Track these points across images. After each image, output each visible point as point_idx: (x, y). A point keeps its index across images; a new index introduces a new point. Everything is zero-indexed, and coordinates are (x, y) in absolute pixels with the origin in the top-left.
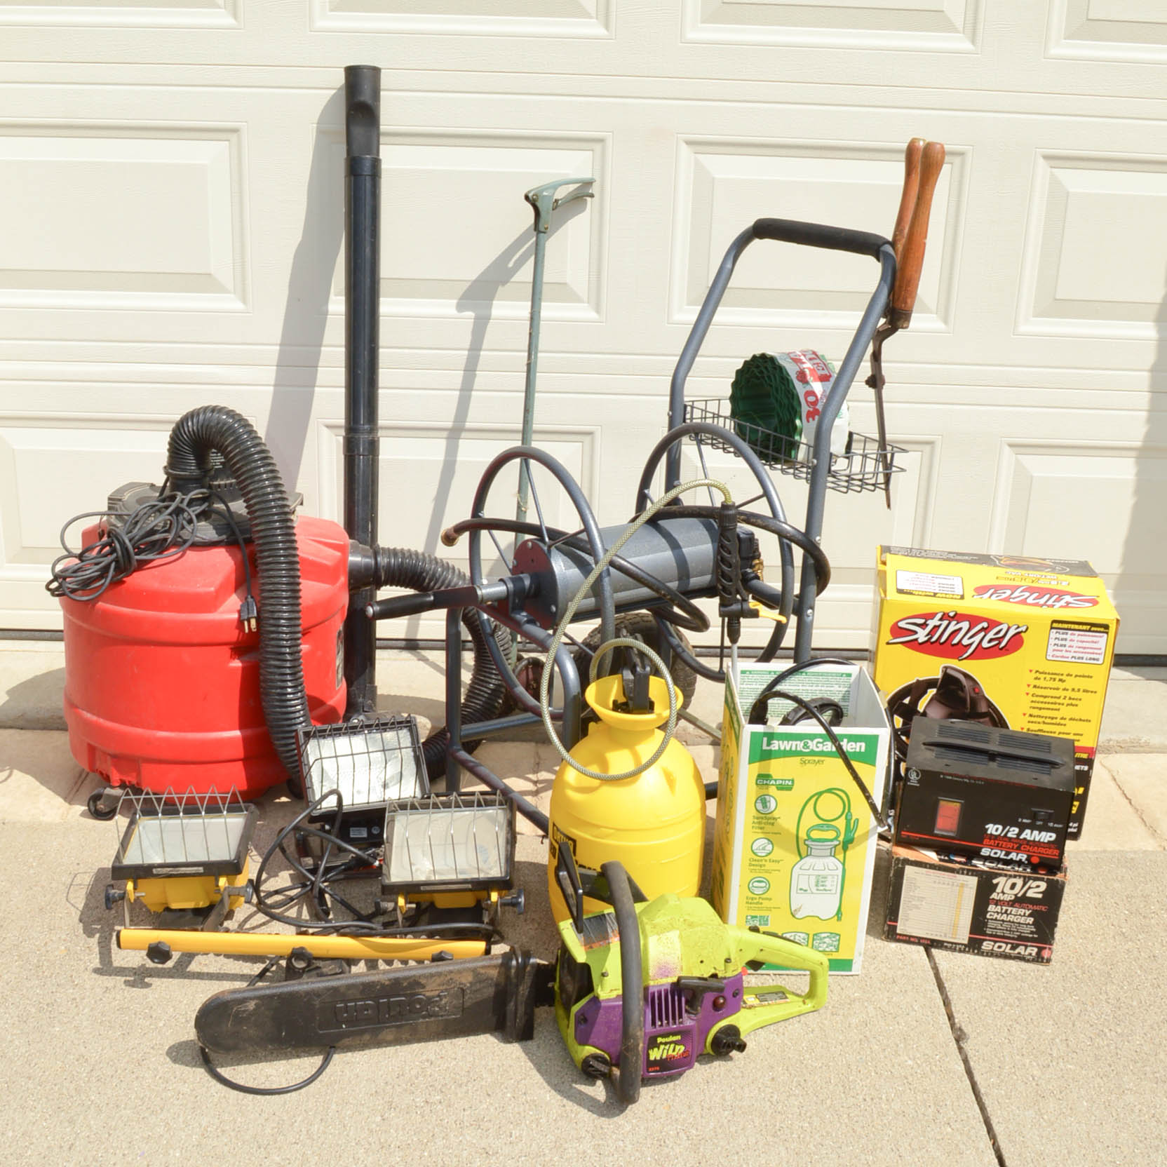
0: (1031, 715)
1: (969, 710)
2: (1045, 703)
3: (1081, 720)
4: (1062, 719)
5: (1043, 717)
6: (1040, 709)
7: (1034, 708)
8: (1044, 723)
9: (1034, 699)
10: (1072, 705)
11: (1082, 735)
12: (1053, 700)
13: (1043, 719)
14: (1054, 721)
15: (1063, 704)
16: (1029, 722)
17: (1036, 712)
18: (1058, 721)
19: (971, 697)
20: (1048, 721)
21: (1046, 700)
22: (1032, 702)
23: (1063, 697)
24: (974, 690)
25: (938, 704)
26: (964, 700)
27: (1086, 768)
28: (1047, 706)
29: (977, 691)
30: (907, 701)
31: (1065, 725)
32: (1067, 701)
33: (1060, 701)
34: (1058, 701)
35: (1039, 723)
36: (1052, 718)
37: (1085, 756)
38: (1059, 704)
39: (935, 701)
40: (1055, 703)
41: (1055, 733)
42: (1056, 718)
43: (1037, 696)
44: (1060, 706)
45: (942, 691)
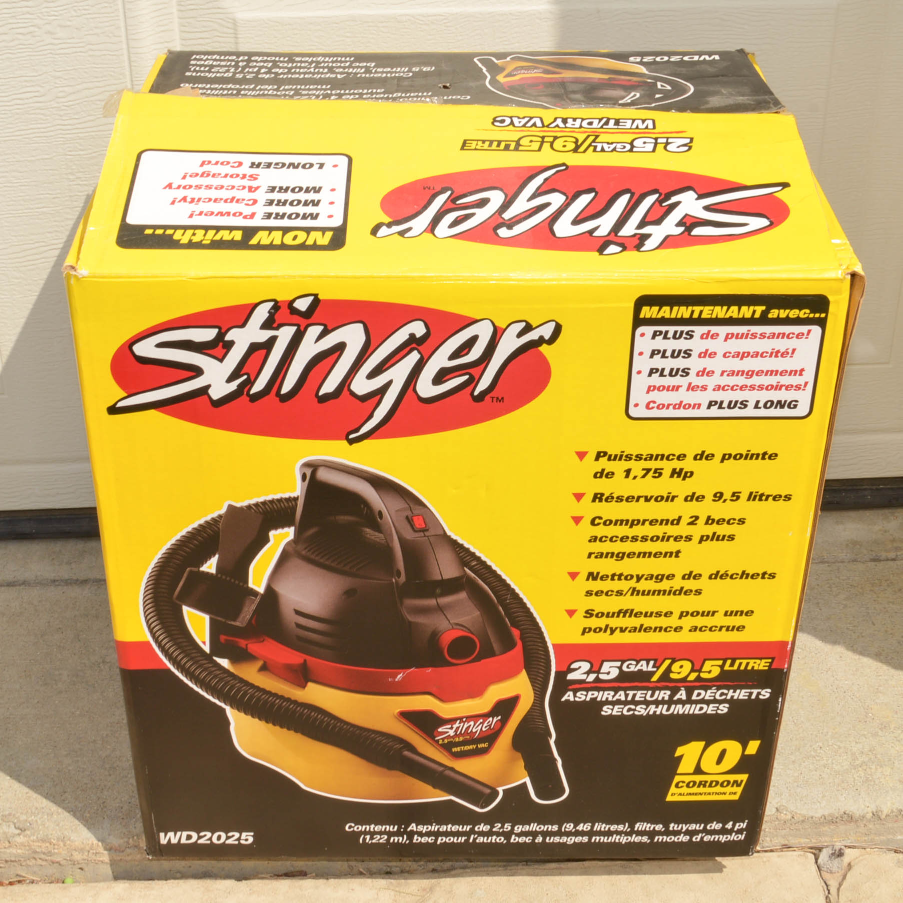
0: (592, 576)
1: (403, 579)
2: (635, 539)
3: (744, 575)
4: (688, 576)
5: (629, 577)
6: (620, 556)
7: (601, 555)
8: (634, 592)
9: (600, 531)
10: (715, 537)
11: (749, 613)
12: (658, 530)
13: (632, 583)
14: (665, 585)
15: (689, 538)
16: (589, 593)
17: (607, 566)
18: (677, 583)
19: (403, 542)
20: (645, 585)
21: (639, 531)
22: (594, 539)
23: (685, 520)
24: (409, 520)
25: (307, 567)
26: (388, 550)
27: (766, 694)
28: (638, 547)
29: (418, 523)
30: (210, 566)
31: (698, 592)
32: (701, 529)
33: (683, 529)
34: (671, 530)
35: (620, 593)
36: (660, 578)
37: (761, 665)
38: (677, 539)
39: (296, 562)
40: (666, 538)
41: (668, 614)
42: (671, 577)
43: (608, 523)
44: (681, 545)
45: (311, 531)
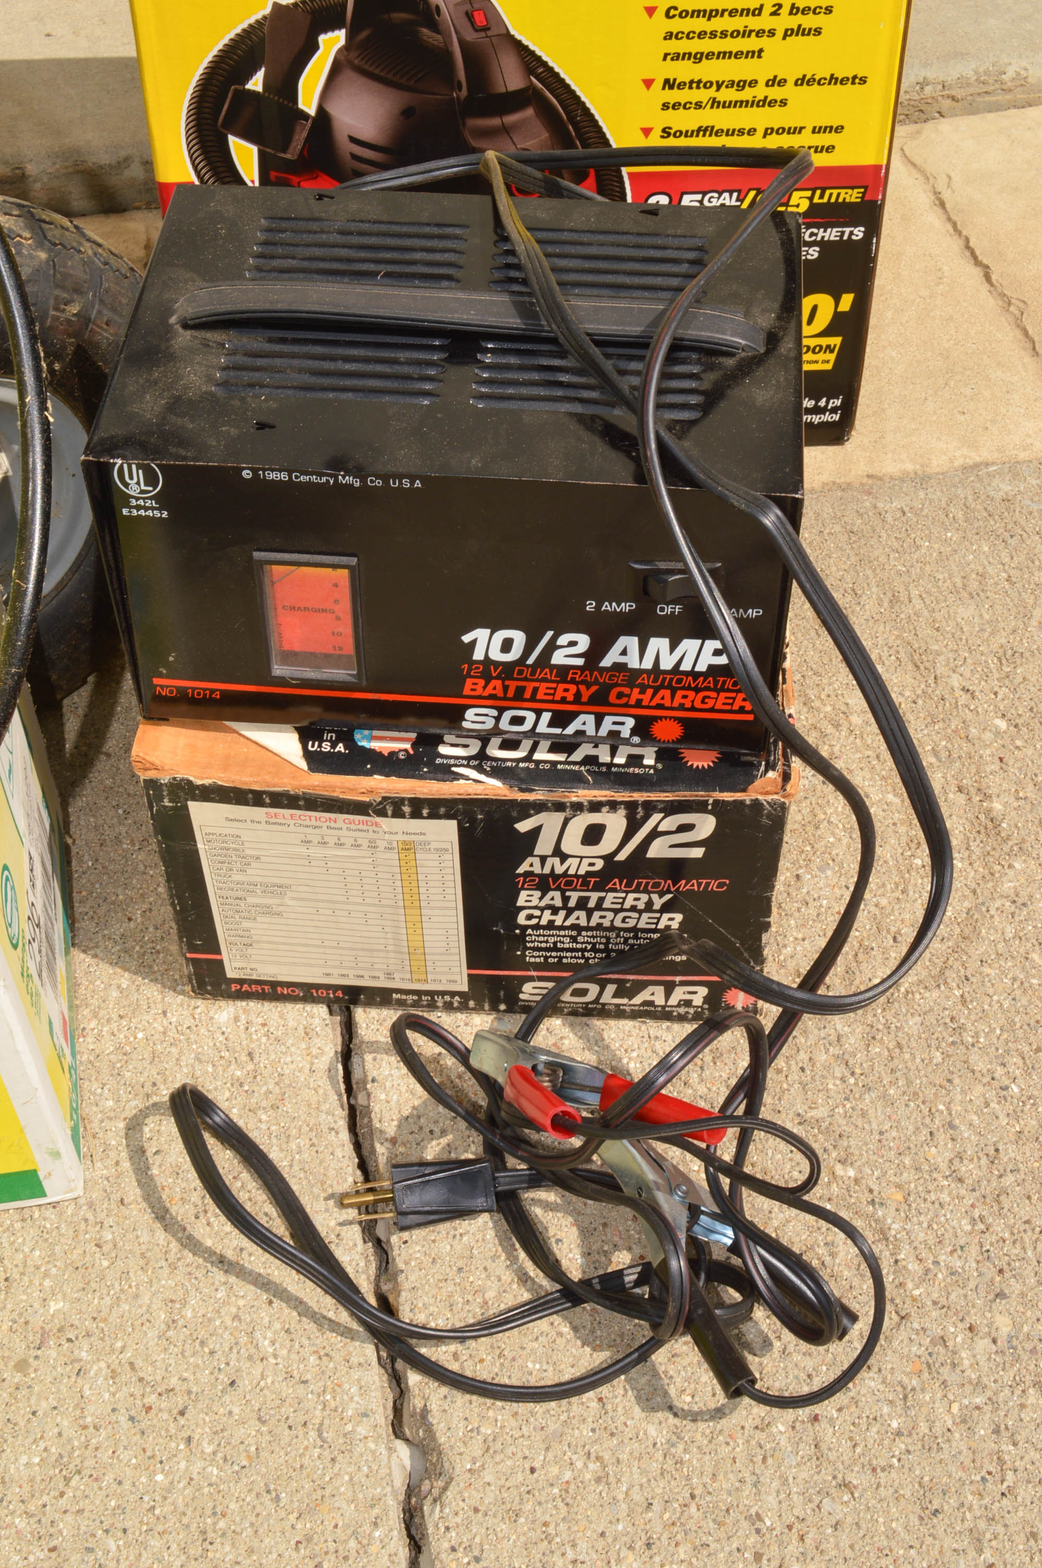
0: (669, 84)
1: (464, 92)
2: (713, 35)
3: (833, 80)
4: (773, 82)
5: (708, 85)
6: (698, 57)
7: (677, 57)
8: (715, 103)
9: (677, 25)
10: (801, 31)
11: (839, 129)
12: (738, 23)
13: (712, 92)
14: (747, 94)
15: (772, 33)
16: (665, 106)
17: (684, 71)
18: (760, 92)
19: (463, 44)
20: (726, 95)
21: (718, 24)
22: (669, 36)
23: (768, 9)
24: (469, 16)
25: (361, 81)
26: (448, 54)
27: (859, 233)
28: (717, 45)
29: (479, 19)
30: (256, 83)
31: (784, 103)
32: (786, 21)
33: (764, 22)
34: (753, 23)
35: (698, 105)
36: (741, 85)
37: (852, 196)
38: (760, 33)
39: (348, 75)
40: (747, 33)
41: (752, 132)
42: (753, 83)
43: (684, 14)
44: (764, 42)
45: (364, 34)
